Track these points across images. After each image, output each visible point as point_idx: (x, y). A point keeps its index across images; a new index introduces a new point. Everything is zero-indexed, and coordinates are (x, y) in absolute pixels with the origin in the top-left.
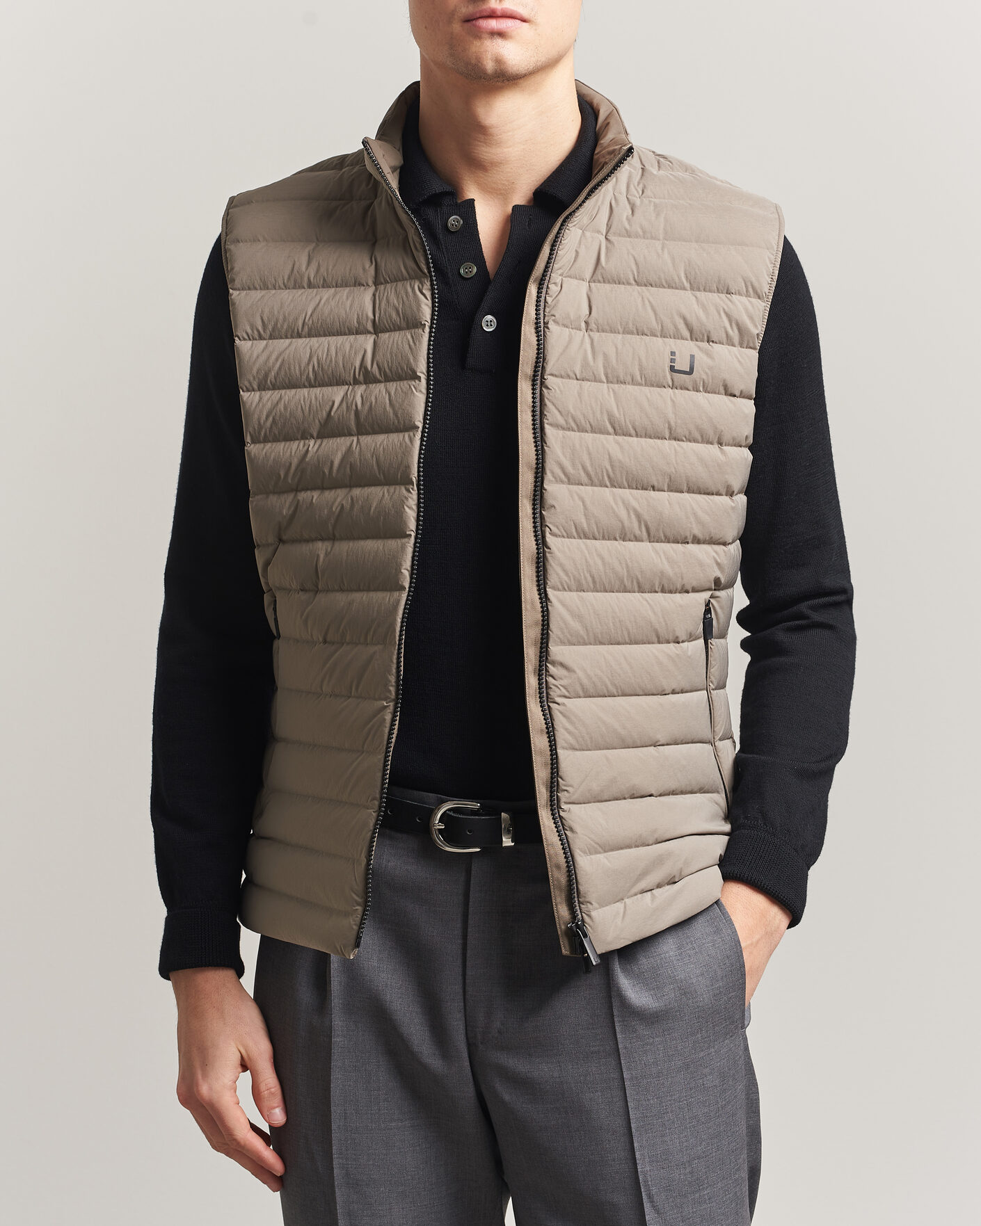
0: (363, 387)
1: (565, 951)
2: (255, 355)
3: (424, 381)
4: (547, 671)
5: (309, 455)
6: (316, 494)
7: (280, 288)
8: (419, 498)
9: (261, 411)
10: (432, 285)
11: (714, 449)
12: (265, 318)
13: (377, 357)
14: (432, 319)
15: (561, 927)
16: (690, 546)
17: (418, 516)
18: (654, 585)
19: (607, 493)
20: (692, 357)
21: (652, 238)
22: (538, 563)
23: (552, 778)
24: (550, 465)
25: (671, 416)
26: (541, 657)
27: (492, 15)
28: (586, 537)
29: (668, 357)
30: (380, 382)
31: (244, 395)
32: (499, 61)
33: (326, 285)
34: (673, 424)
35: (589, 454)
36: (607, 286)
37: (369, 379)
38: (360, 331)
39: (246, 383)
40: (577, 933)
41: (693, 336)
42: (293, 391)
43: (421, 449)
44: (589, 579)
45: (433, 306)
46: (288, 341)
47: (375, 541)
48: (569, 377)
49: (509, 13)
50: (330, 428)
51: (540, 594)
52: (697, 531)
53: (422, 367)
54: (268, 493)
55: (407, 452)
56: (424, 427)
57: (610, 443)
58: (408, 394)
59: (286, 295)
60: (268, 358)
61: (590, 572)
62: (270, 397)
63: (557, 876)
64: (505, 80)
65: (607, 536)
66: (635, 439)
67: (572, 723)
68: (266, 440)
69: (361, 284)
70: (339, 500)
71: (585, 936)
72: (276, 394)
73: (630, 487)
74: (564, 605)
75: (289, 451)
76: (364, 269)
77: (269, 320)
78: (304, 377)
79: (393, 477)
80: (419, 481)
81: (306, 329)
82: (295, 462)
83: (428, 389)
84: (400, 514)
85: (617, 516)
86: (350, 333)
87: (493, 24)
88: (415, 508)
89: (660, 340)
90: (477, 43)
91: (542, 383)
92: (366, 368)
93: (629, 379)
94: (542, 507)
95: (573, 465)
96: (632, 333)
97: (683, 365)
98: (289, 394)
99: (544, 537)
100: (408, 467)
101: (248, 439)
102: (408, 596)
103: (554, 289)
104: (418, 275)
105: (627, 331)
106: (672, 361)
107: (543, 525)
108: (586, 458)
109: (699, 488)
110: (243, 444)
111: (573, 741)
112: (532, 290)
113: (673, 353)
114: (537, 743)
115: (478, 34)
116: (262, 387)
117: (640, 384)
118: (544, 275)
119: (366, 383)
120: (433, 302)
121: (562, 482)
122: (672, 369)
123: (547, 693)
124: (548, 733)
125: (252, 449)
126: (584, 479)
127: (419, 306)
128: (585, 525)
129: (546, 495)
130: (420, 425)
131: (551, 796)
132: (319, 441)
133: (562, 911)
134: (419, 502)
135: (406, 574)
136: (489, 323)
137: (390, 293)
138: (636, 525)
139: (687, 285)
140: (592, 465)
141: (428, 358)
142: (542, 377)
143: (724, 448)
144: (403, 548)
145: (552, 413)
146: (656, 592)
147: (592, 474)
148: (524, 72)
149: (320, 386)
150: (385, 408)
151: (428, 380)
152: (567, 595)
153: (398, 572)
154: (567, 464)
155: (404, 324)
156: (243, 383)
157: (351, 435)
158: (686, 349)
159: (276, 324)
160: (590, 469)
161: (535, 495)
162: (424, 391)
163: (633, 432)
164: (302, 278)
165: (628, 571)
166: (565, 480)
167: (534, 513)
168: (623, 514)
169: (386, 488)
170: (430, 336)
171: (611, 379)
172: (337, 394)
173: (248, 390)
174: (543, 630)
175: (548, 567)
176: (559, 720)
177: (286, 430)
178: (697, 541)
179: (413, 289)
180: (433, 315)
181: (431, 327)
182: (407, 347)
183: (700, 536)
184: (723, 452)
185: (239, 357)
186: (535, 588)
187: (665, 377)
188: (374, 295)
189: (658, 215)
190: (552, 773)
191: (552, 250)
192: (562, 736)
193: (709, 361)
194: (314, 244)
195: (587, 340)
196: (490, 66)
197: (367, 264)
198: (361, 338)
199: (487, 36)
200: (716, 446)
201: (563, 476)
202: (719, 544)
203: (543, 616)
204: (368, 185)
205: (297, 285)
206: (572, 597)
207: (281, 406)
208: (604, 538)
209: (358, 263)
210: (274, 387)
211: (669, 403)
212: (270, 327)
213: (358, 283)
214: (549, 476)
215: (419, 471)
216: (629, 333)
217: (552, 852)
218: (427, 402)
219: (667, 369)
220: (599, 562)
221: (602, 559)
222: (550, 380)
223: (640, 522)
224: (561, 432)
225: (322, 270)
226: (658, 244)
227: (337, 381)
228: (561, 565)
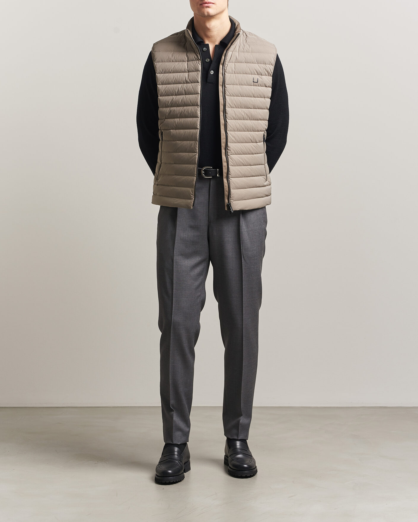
0: (186, 84)
1: (226, 209)
2: (161, 77)
3: (200, 83)
4: (227, 149)
5: (174, 99)
6: (175, 108)
7: (166, 62)
8: (200, 109)
9: (162, 89)
10: (201, 62)
11: (263, 99)
12: (163, 69)
13: (189, 78)
14: (201, 69)
15: (226, 204)
16: (259, 121)
17: (200, 113)
18: (251, 130)
19: (240, 109)
20: (258, 79)
21: (249, 52)
22: (225, 125)
23: (227, 172)
24: (227, 104)
25: (253, 92)
26: (226, 146)
27: (206, 3)
28: (235, 120)
29: (252, 79)
30: (190, 83)
31: (158, 86)
32: (208, 13)
33: (176, 61)
34: (254, 94)
35: (235, 101)
36: (239, 63)
37: (187, 82)
38: (184, 72)
39: (159, 83)
40: (229, 206)
41: (258, 74)
42: (170, 85)
43: (200, 98)
44: (236, 129)
45: (201, 67)
46: (168, 74)
47: (190, 118)
48: (231, 84)
49: (210, 2)
50: (179, 94)
51: (225, 132)
52: (260, 117)
53: (200, 80)
54: (163, 107)
55: (197, 99)
56: (201, 93)
57: (240, 98)
58: (197, 86)
59: (167, 64)
60: (164, 78)
61: (236, 127)
62: (164, 86)
63: (226, 193)
64: (210, 17)
65: (240, 119)
66: (246, 97)
67: (232, 160)
68: (163, 96)
69: (184, 61)
70: (181, 109)
71: (231, 206)
72: (166, 86)
73: (245, 108)
74: (231, 135)
75: (169, 98)
76: (185, 58)
77: (164, 69)
78: (172, 82)
79: (194, 104)
80: (200, 105)
81: (172, 71)
82: (170, 101)
83: (201, 85)
84: (196, 113)
85: (242, 115)
86: (182, 72)
87: (206, 5)
88: (200, 111)
89: (251, 75)
90: (203, 9)
91: (225, 87)
92: (187, 80)
93: (244, 84)
94: (226, 113)
95: (232, 104)
96: (245, 74)
97: (255, 81)
98: (168, 86)
99: (226, 120)
100: (197, 102)
101: (159, 96)
102: (200, 130)
103: (226, 66)
104: (198, 60)
105: (243, 74)
106: (253, 80)
107: (226, 117)
108: (235, 102)
109: (260, 108)
110: (158, 97)
111: (232, 164)
112: (221, 66)
113: (253, 78)
114: (224, 164)
115: (203, 7)
116: (162, 84)
117: (246, 85)
118: (224, 63)
119: (186, 83)
120: (201, 66)
121: (230, 108)
122: (253, 81)
123: (227, 154)
124: (227, 162)
125: (160, 98)
126: (235, 107)
127: (198, 67)
128: (235, 117)
129: (226, 111)
130: (200, 93)
131: (227, 176)
132: (176, 96)
133: (226, 201)
134: (200, 110)
135: (199, 126)
136: (212, 72)
137: (191, 63)
138: (246, 116)
139: (256, 63)
140: (236, 104)
141: (201, 78)
142: (225, 85)
143: (265, 99)
144: (198, 120)
145: (227, 93)
146: (252, 131)
147: (236, 106)
148: (214, 15)
149: (176, 84)
150: (192, 90)
151: (201, 83)
152: (231, 132)
153: (197, 125)
154: (231, 104)
155: (195, 71)
156: (158, 83)
157: (183, 95)
158: (256, 77)
159: (165, 70)
160: (236, 105)
161: (224, 111)
162: (200, 85)
163: (245, 96)
164: (171, 60)
165: (245, 127)
166: (230, 107)
167: (224, 115)
168: (243, 114)
169: (192, 107)
170: (201, 73)
171: (240, 84)
172: (180, 86)
173: (159, 85)
174: (226, 140)
175: (227, 126)
176: (230, 160)
177: (167, 94)
178: (261, 120)
179: (197, 63)
180: (201, 68)
181: (201, 71)
182: (196, 76)
183: (261, 118)
184: (265, 100)
185: (157, 77)
186: (224, 131)
187: (252, 83)
188: (187, 64)
189: (250, 47)
190: (228, 171)
191: (225, 57)
192: (230, 163)
193: (262, 80)
194: (173, 52)
195: (235, 76)
196: (206, 14)
197: (186, 57)
198: (185, 73)
199: (205, 7)
200: (263, 98)
201: (230, 106)
202: (266, 120)
203: (226, 137)
204: (184, 39)
205: (170, 61)
206: (232, 133)
207: (167, 88)
208: (239, 120)
209: (184, 56)
210: (165, 84)
211: (253, 89)
212: (164, 71)
213: (183, 61)
214: (227, 106)
215: (200, 103)
216: (244, 74)
217: (226, 188)
218: (201, 88)
219: (252, 82)
220: (238, 125)
221: (239, 124)
222: (226, 85)
223: (247, 116)
224: (229, 97)
225: (175, 58)
226: (250, 54)
227: (180, 83)
228: (230, 126)
